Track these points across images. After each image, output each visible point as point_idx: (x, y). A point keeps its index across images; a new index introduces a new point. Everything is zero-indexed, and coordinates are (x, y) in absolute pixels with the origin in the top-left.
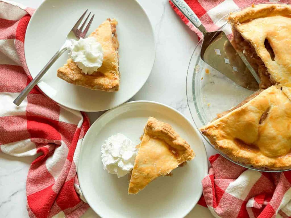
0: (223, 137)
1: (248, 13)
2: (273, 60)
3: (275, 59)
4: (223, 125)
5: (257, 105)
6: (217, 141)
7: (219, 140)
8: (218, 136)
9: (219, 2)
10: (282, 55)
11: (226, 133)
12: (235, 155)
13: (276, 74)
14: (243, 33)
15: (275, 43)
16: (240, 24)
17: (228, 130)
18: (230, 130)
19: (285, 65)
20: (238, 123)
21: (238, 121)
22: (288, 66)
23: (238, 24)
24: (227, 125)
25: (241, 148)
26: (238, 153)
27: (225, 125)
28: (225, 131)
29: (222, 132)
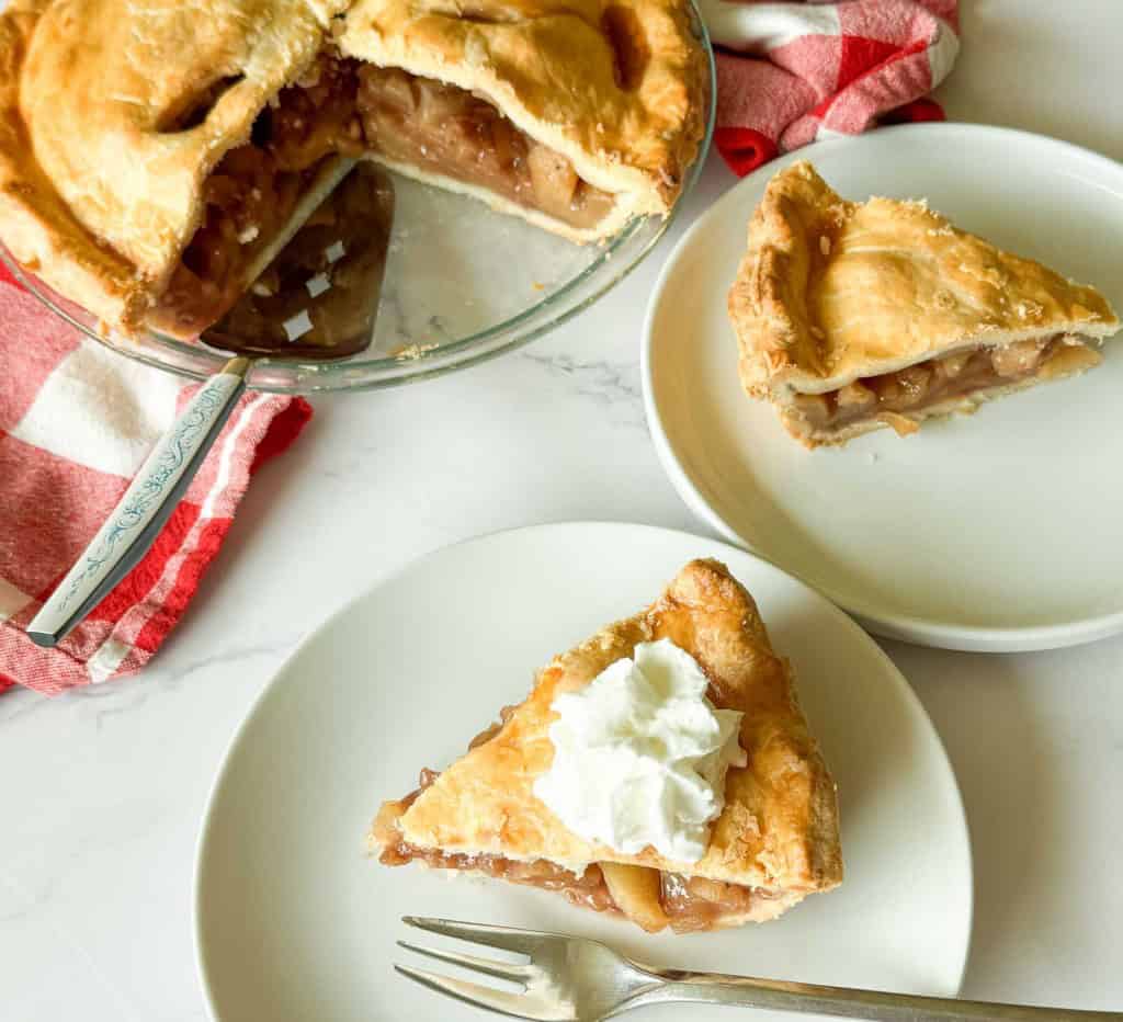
0: (644, 117)
2: (240, 77)
3: (237, 73)
4: (598, 134)
6: (676, 124)
7: (666, 123)
8: (651, 131)
10: (207, 50)
11: (625, 114)
12: (685, 56)
13: (291, 46)
15: (162, 95)
16: (141, 269)
17: (608, 109)
18: (601, 105)
19: (246, 29)
20: (561, 85)
21: (552, 85)
22: (244, 19)
24: (590, 119)
25: (648, 56)
26: (674, 49)
27: (592, 124)
28: (619, 121)
29: (629, 126)
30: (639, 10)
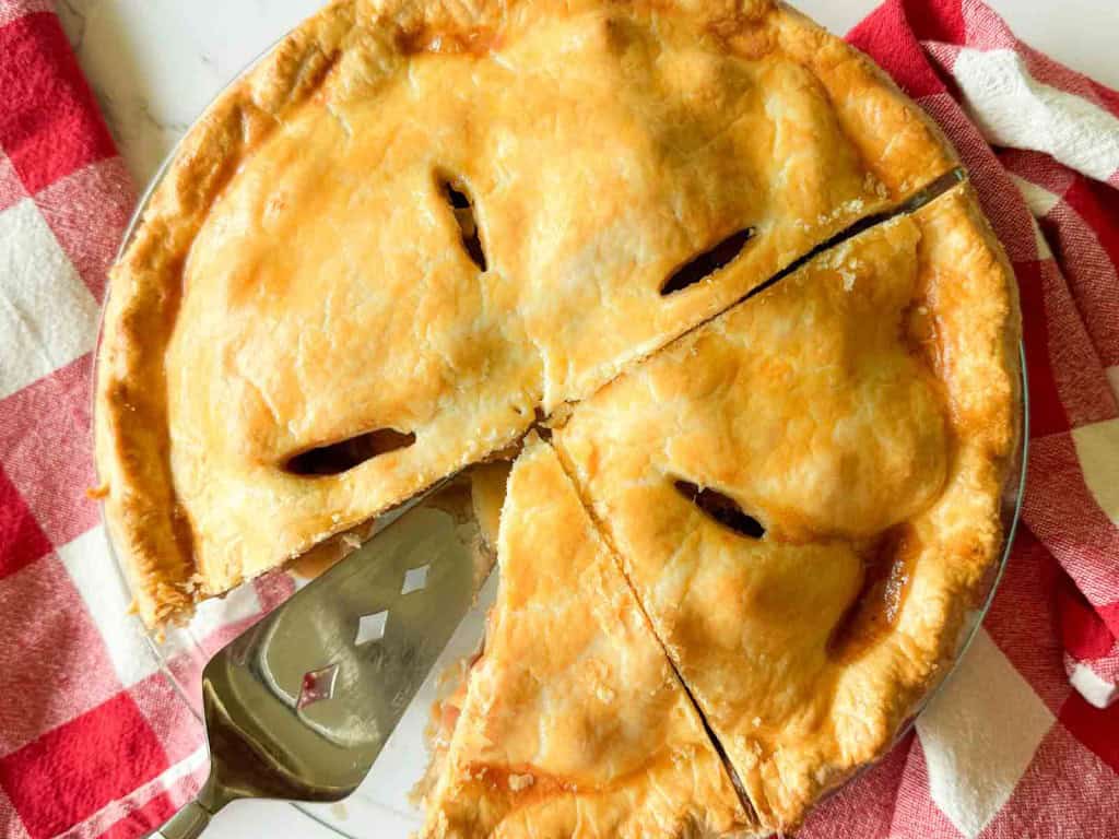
0: (820, 724)
1: (134, 534)
2: (409, 439)
3: (407, 433)
4: (751, 725)
5: (653, 555)
6: (844, 761)
7: (836, 750)
8: (810, 752)
9: (82, 611)
11: (802, 708)
12: (924, 672)
13: (486, 430)
14: (244, 573)
15: (311, 425)
16: (196, 578)
17: (783, 698)
18: (781, 688)
19: (445, 385)
20: (750, 650)
21: (739, 648)
22: (450, 370)
23: (197, 586)
24: (753, 704)
25: (888, 628)
26: (919, 651)
27: (750, 713)
28: (787, 717)
29: (793, 729)
30: (926, 554)
